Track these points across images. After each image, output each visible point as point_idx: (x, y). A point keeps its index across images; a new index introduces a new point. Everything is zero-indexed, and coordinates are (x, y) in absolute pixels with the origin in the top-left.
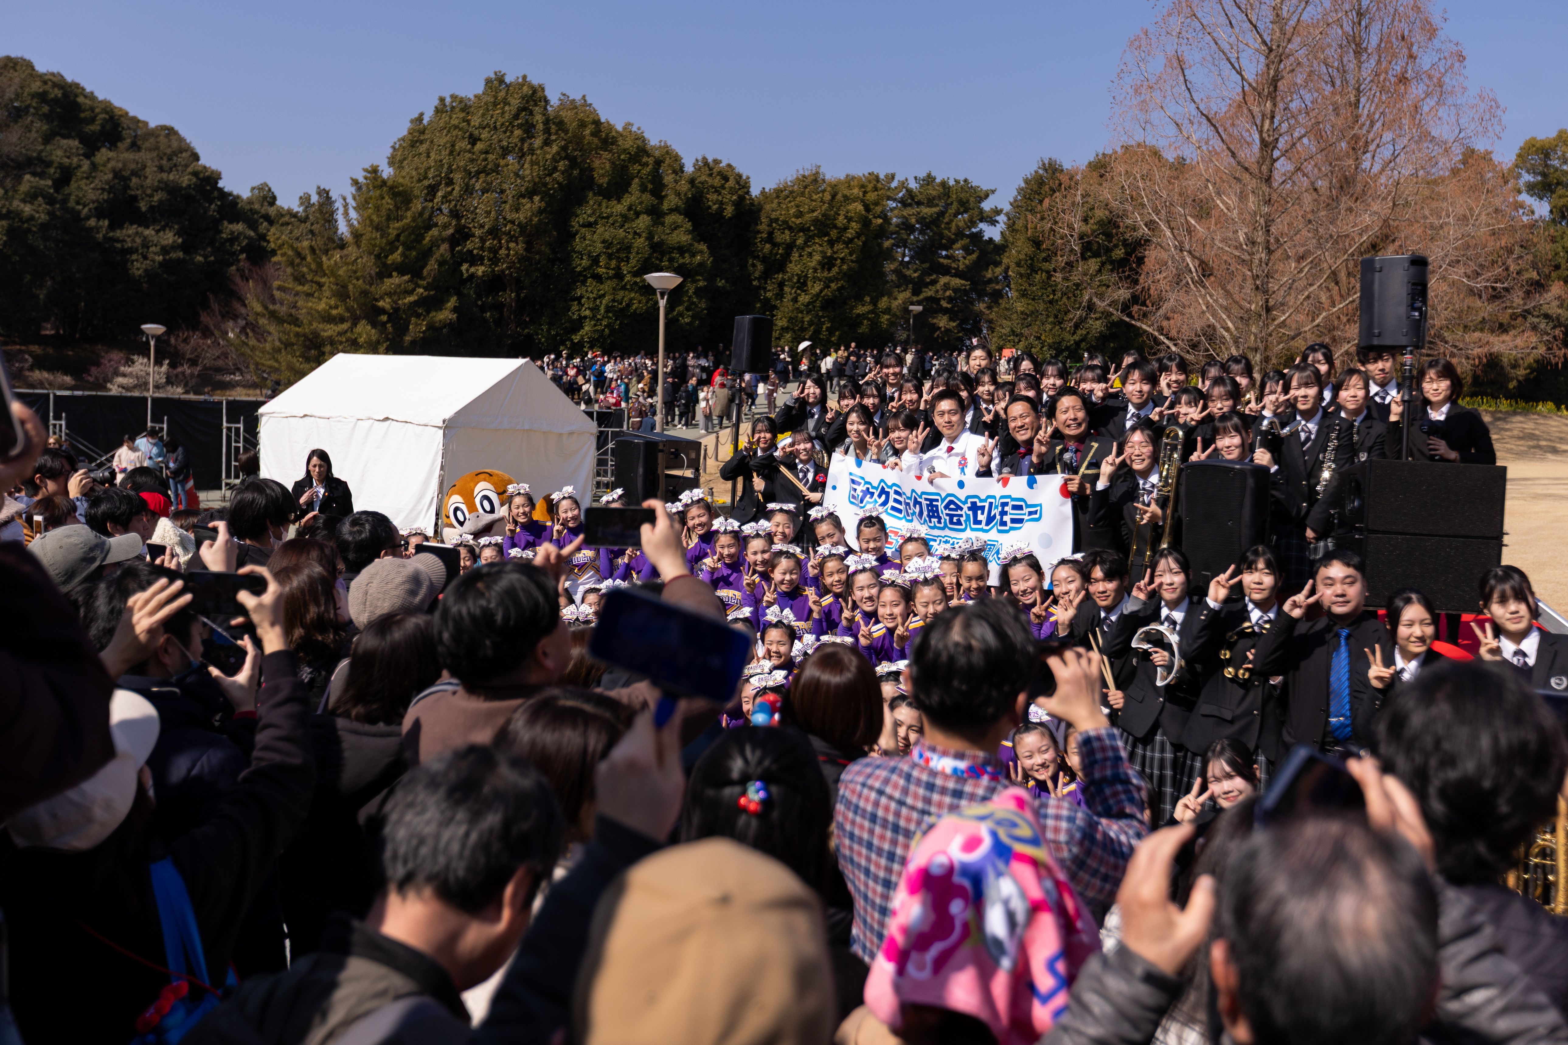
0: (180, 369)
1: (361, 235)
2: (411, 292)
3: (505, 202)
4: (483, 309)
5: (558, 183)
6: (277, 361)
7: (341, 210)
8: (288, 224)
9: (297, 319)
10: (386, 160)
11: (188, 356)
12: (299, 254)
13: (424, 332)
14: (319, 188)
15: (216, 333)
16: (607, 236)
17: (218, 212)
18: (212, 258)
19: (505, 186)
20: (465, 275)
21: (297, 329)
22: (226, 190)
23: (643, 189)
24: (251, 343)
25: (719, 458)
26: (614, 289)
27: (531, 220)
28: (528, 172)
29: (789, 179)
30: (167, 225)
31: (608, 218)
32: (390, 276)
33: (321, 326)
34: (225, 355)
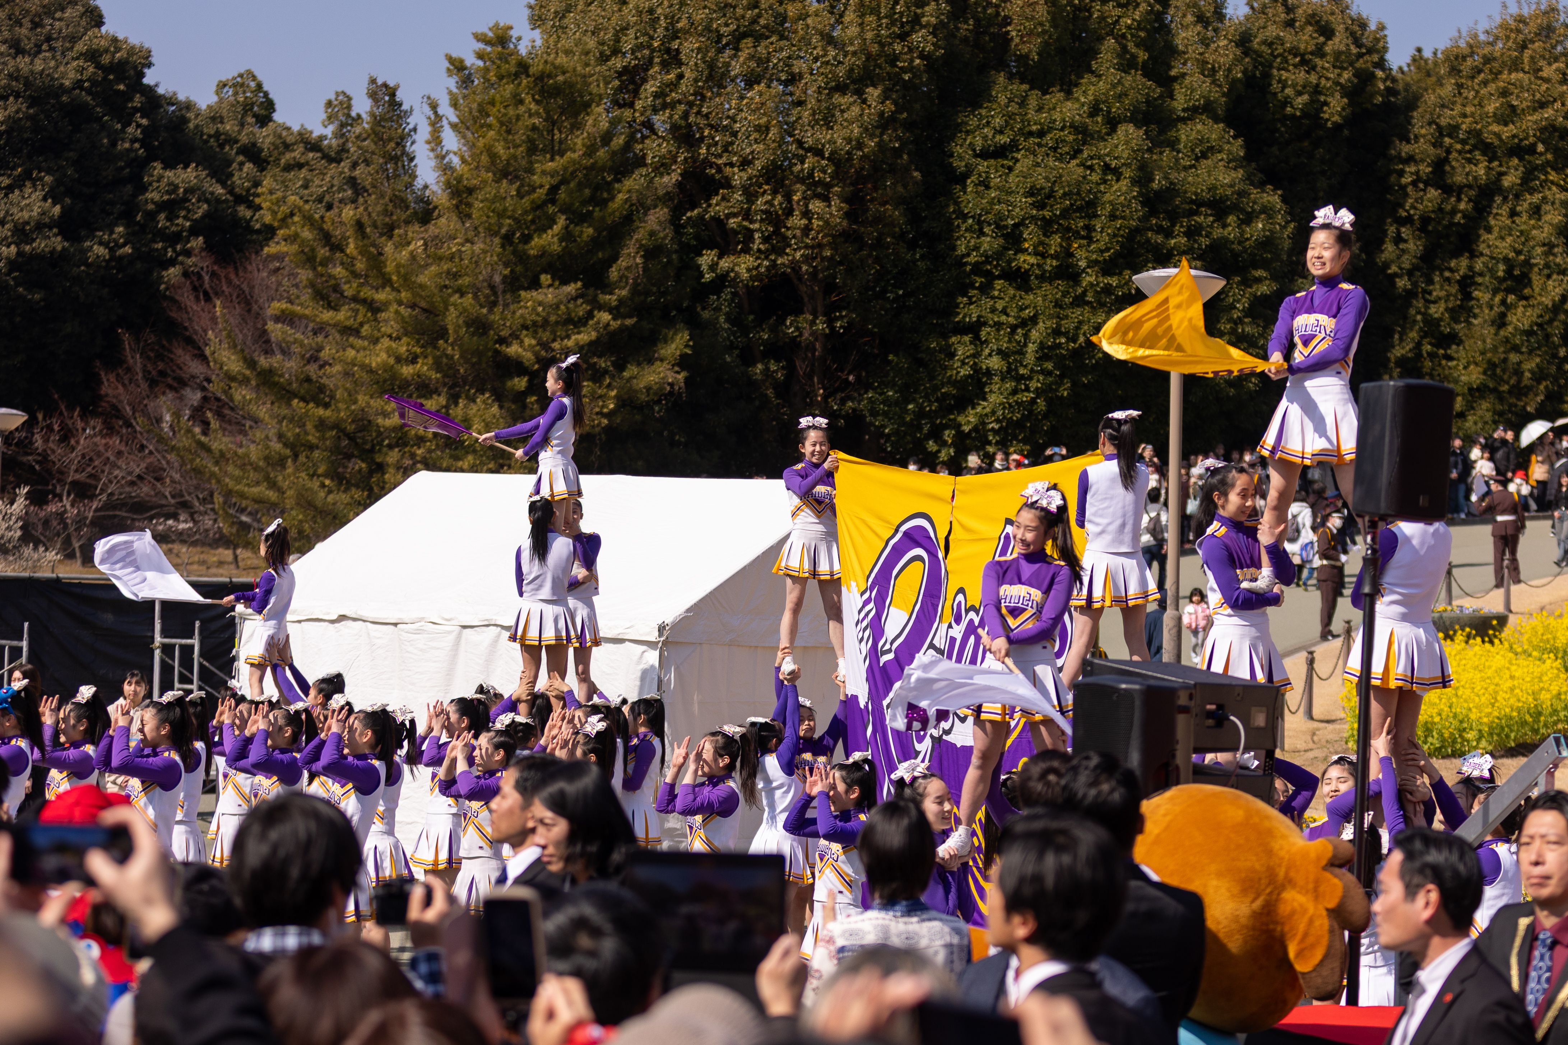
0: (52, 508)
1: (470, 191)
2: (580, 323)
3: (800, 103)
4: (748, 357)
5: (922, 56)
6: (273, 485)
7: (424, 132)
8: (300, 166)
9: (322, 389)
10: (527, 12)
11: (72, 477)
12: (326, 238)
13: (609, 415)
14: (373, 81)
15: (140, 424)
16: (1040, 179)
17: (144, 143)
18: (128, 249)
19: (799, 66)
20: (708, 277)
21: (321, 412)
22: (161, 91)
23: (1127, 64)
24: (215, 446)
25: (1316, 712)
26: (1058, 304)
27: (860, 146)
28: (853, 31)
29: (1483, 26)
30: (27, 176)
31: (1041, 134)
32: (535, 284)
33: (377, 403)
34: (156, 474)
